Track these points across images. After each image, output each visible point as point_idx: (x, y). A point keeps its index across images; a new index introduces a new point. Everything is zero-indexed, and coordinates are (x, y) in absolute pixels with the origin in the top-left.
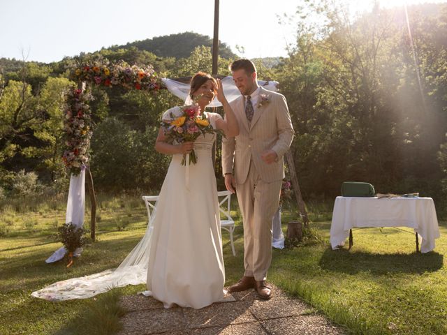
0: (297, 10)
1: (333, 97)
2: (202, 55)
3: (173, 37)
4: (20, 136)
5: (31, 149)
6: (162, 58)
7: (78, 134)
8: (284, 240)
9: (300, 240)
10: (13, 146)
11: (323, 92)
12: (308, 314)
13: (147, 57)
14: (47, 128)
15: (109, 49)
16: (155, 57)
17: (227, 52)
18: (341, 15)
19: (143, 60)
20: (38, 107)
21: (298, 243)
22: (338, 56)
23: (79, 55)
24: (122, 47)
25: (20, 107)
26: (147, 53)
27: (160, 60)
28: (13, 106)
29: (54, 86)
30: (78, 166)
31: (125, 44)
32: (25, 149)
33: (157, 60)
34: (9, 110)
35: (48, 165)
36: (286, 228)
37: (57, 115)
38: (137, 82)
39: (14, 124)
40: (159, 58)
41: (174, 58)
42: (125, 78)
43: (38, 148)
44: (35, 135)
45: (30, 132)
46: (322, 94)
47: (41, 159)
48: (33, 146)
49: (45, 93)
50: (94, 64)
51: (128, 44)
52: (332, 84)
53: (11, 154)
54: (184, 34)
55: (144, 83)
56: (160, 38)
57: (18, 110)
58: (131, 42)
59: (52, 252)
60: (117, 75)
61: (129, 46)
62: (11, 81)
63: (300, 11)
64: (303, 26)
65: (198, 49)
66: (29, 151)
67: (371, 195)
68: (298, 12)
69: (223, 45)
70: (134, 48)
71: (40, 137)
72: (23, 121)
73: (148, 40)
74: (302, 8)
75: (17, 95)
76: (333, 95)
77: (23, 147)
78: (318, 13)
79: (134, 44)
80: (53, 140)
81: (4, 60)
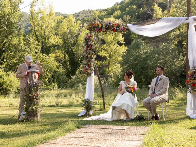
7: (89, 57)
14: (104, 49)
30: (90, 72)
37: (109, 41)
38: (114, 28)
42: (108, 27)
50: (95, 22)
55: (117, 29)
60: (104, 26)
71: (100, 55)
80: (107, 55)
81: (84, 10)
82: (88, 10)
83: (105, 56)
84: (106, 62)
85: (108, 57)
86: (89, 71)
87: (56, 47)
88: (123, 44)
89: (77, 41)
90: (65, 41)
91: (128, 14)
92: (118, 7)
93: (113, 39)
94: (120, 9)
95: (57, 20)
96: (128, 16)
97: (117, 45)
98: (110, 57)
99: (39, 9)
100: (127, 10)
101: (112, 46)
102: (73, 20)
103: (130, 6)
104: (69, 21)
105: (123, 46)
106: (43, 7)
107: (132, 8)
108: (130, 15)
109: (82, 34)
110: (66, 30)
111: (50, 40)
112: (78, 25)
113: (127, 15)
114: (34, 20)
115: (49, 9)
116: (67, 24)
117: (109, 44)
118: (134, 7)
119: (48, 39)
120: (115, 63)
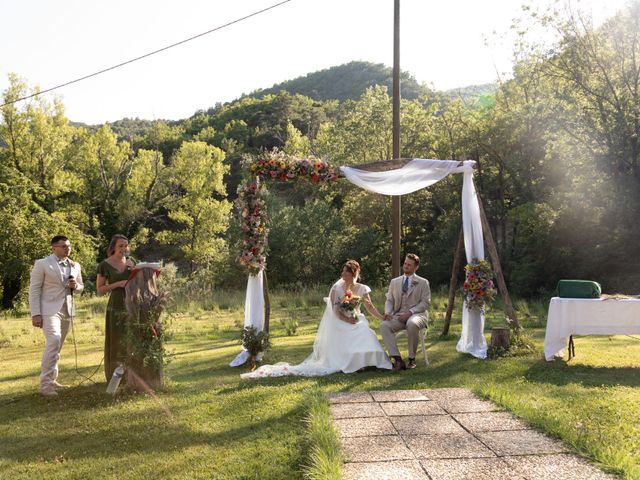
0: (512, 23)
1: (570, 147)
2: (376, 97)
3: (334, 70)
4: (155, 218)
5: (165, 233)
6: (320, 103)
7: (255, 232)
8: (486, 349)
9: (507, 349)
10: (146, 231)
11: (553, 140)
12: (496, 411)
13: (301, 104)
14: (183, 207)
15: (251, 96)
16: (312, 102)
17: (410, 84)
18: (579, 26)
19: (297, 107)
20: (171, 180)
21: (505, 352)
22: (576, 87)
23: (214, 107)
24: (267, 91)
25: (154, 182)
26: (300, 97)
27: (318, 106)
28: (144, 181)
29: (190, 153)
30: (256, 267)
31: (271, 86)
32: (159, 233)
33: (314, 105)
34: (141, 187)
35: (185, 253)
36: (489, 335)
37: (194, 189)
38: (315, 174)
39: (147, 203)
40: (317, 103)
41: (337, 101)
42: (301, 170)
43: (173, 232)
44: (170, 215)
45: (163, 212)
46: (553, 143)
47: (177, 246)
48: (168, 229)
49: (179, 162)
51: (275, 86)
52: (569, 128)
53: (144, 240)
54: (350, 64)
55: (322, 174)
56: (317, 73)
57: (151, 186)
58: (279, 83)
59: (233, 356)
60: (293, 168)
61: (276, 89)
62: (140, 150)
63: (516, 25)
64: (521, 44)
65: (369, 91)
66: (163, 236)
67: (595, 295)
68: (513, 27)
69: (406, 75)
70: (284, 92)
71: (174, 218)
72: (157, 200)
73: (300, 78)
74: (519, 21)
75: (150, 167)
76: (570, 143)
77: (156, 232)
78: (544, 24)
79: (283, 86)
80: (190, 221)
81: (126, 120)
82: (137, 119)
83: (185, 222)
84: (187, 233)
85: (191, 224)
86: (256, 265)
87: (69, 197)
88: (225, 197)
89: (123, 187)
90: (92, 184)
91: (230, 135)
92: (206, 120)
93: (204, 186)
94: (212, 123)
95: (73, 138)
96: (231, 140)
97: (212, 199)
98: (196, 222)
99: (29, 108)
100: (227, 128)
101: (200, 201)
102: (112, 139)
103: (233, 122)
104: (103, 142)
105: (226, 201)
106: (38, 103)
107: (237, 125)
108: (235, 139)
109: (136, 171)
110: (95, 160)
111: (55, 180)
112: (124, 150)
113: (228, 138)
114: (14, 132)
115: (52, 108)
116: (97, 148)
117: (194, 196)
118: (242, 122)
119: (51, 177)
120: (208, 237)
